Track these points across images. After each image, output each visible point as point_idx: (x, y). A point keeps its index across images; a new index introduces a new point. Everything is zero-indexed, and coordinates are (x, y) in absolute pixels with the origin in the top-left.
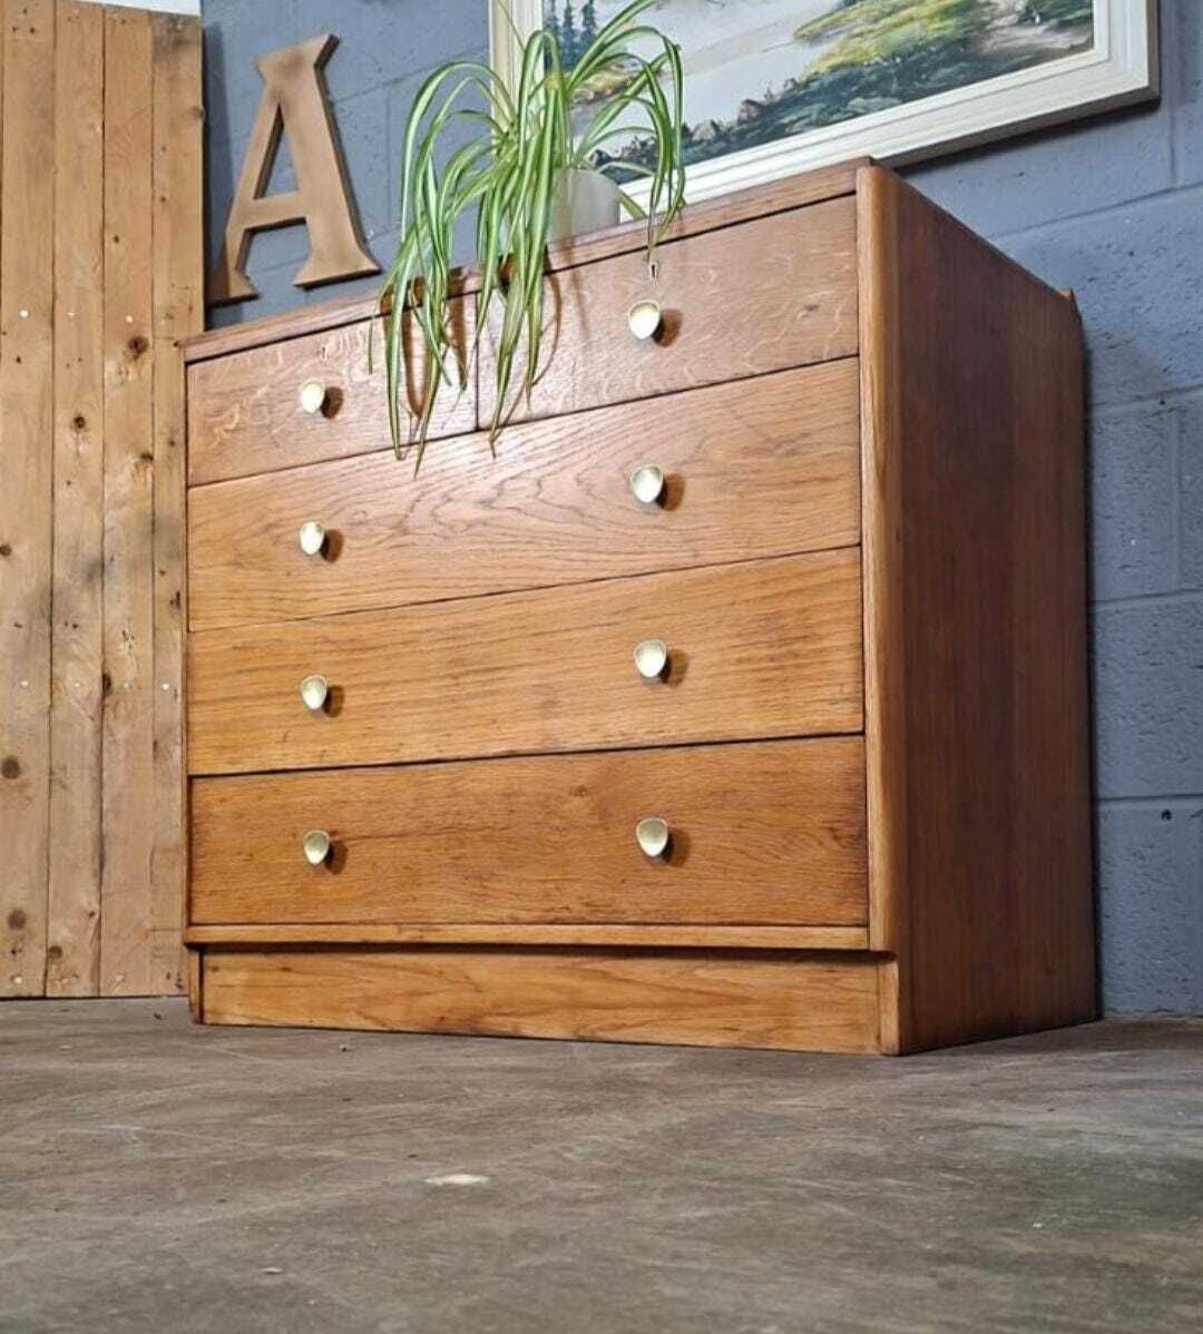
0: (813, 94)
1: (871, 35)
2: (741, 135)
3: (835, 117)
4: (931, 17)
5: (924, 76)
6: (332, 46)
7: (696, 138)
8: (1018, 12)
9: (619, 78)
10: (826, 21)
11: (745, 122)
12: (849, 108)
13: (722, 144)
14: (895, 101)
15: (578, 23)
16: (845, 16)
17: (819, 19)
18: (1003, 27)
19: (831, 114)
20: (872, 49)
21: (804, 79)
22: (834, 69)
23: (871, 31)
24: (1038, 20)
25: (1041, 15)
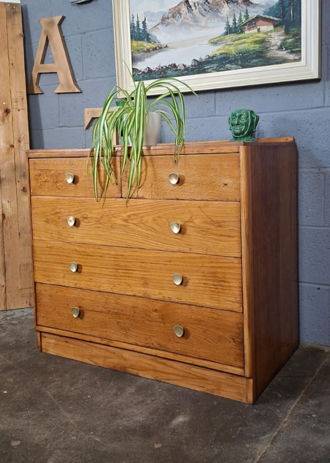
0: (215, 61)
1: (232, 45)
2: (193, 70)
3: (222, 69)
4: (251, 43)
5: (249, 61)
6: (63, 18)
7: (178, 68)
8: (278, 46)
9: (154, 46)
10: (218, 39)
11: (193, 66)
12: (225, 67)
13: (187, 72)
14: (240, 67)
16: (224, 38)
17: (216, 38)
18: (273, 50)
19: (220, 68)
20: (233, 49)
21: (212, 56)
22: (221, 54)
23: (233, 44)
24: (284, 49)
25: (285, 48)
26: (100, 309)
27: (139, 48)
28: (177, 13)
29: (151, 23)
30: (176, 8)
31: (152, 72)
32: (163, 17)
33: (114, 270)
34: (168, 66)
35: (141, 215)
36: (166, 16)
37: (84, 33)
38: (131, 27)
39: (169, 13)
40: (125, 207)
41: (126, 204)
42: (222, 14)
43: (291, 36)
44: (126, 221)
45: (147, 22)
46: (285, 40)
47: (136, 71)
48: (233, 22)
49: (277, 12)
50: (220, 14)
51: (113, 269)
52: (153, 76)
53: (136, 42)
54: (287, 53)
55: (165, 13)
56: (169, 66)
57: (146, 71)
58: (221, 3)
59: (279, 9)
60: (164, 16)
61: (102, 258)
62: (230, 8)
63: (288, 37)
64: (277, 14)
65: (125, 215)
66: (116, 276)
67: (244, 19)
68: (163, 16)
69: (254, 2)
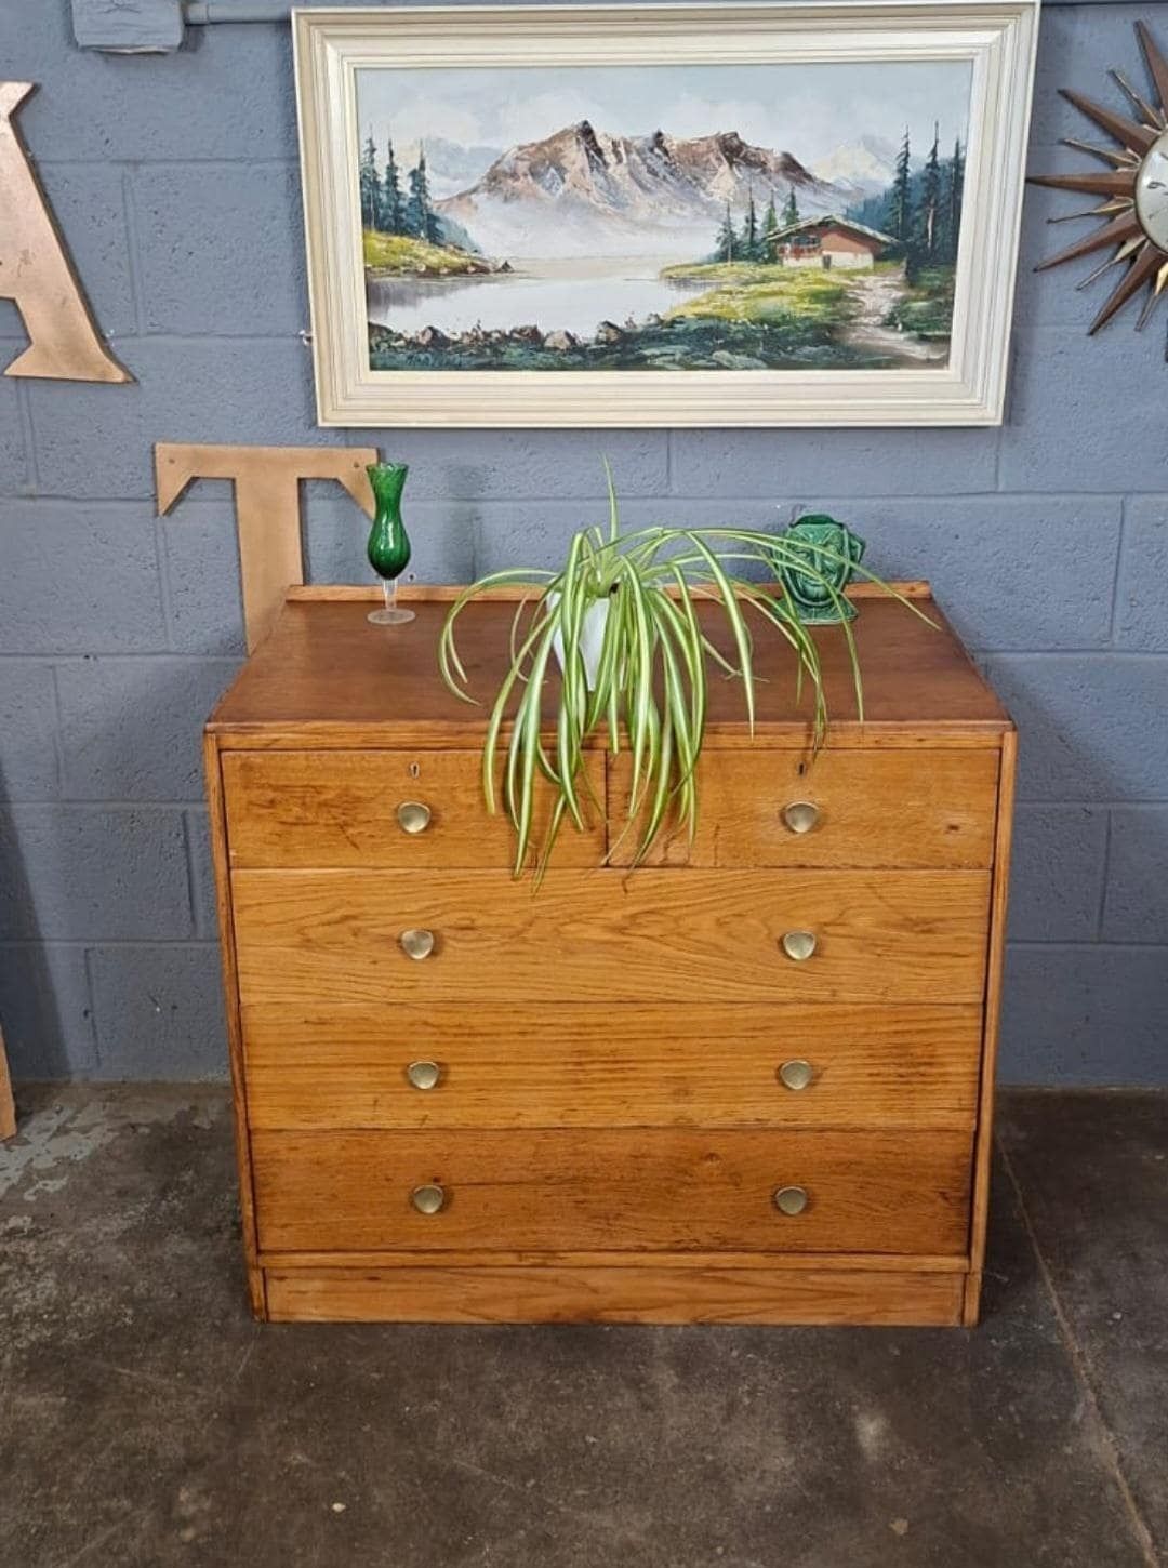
0: (678, 335)
1: (740, 296)
2: (598, 354)
3: (701, 362)
4: (801, 297)
5: (790, 349)
7: (549, 343)
8: (883, 316)
9: (457, 260)
10: (692, 270)
11: (602, 342)
12: (713, 357)
13: (579, 358)
14: (760, 363)
15: (405, 185)
16: (714, 270)
17: (687, 266)
18: (867, 325)
19: (698, 358)
20: (742, 308)
21: (668, 319)
22: (701, 317)
23: (741, 292)
24: (900, 327)
25: (904, 325)
26: (513, 1175)
27: (393, 260)
28: (547, 163)
29: (445, 181)
30: (546, 149)
31: (448, 346)
32: (493, 167)
33: (570, 1067)
34: (508, 333)
35: (675, 913)
36: (505, 167)
37: (136, 163)
38: (361, 182)
39: (517, 158)
40: (618, 891)
41: (623, 883)
42: (711, 195)
43: (923, 294)
44: (621, 930)
45: (428, 173)
46: (904, 301)
47: (385, 334)
48: (744, 224)
49: (887, 216)
50: (702, 194)
51: (566, 1063)
52: (451, 358)
53: (382, 236)
54: (910, 339)
55: (504, 156)
56: (513, 331)
57: (424, 341)
58: (708, 161)
59: (891, 209)
60: (498, 168)
61: (528, 1038)
62: (738, 181)
63: (913, 294)
64: (887, 224)
65: (616, 916)
66: (578, 1082)
67: (781, 223)
68: (493, 163)
69: (818, 174)
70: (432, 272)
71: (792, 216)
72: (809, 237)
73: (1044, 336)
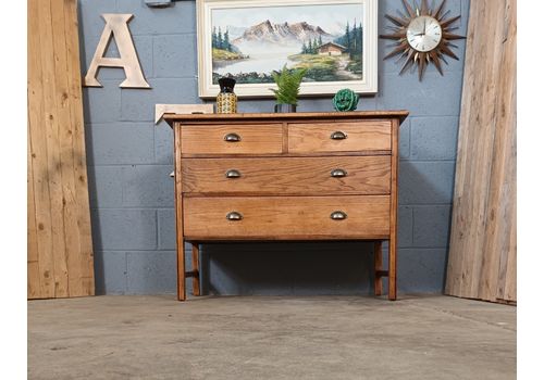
1: (308, 63)
2: (272, 79)
4: (324, 63)
5: (321, 76)
7: (259, 76)
8: (345, 67)
9: (236, 56)
13: (267, 80)
14: (314, 80)
15: (223, 37)
16: (301, 56)
17: (295, 55)
18: (341, 70)
20: (309, 66)
24: (349, 70)
27: (220, 56)
28: (259, 30)
29: (233, 36)
30: (258, 27)
36: (248, 32)
38: (212, 37)
39: (251, 30)
43: (355, 61)
45: (229, 34)
46: (350, 63)
47: (217, 75)
48: (309, 44)
50: (298, 37)
53: (217, 50)
54: (352, 73)
55: (248, 29)
56: (250, 73)
58: (299, 29)
59: (345, 40)
62: (307, 34)
63: (352, 61)
64: (344, 44)
67: (318, 44)
68: (245, 31)
69: (326, 32)
70: (229, 59)
71: (320, 42)
72: (325, 47)
73: (387, 76)
